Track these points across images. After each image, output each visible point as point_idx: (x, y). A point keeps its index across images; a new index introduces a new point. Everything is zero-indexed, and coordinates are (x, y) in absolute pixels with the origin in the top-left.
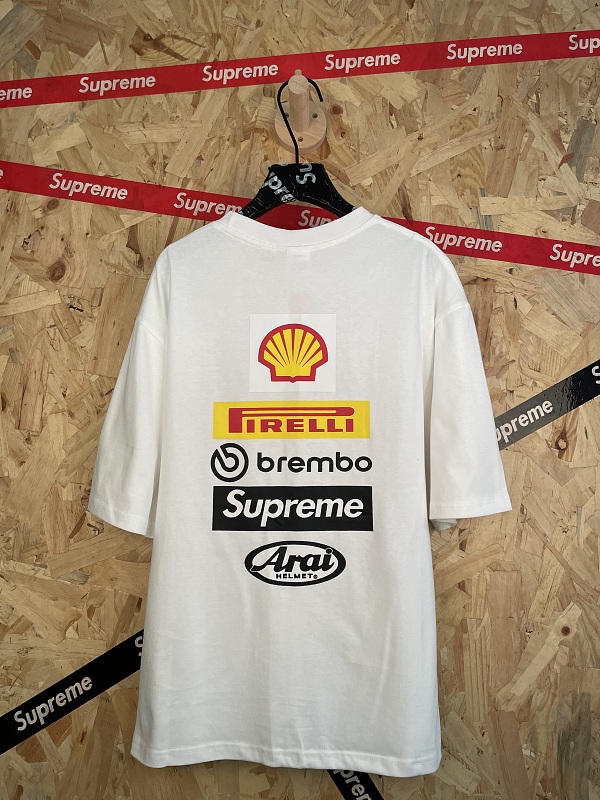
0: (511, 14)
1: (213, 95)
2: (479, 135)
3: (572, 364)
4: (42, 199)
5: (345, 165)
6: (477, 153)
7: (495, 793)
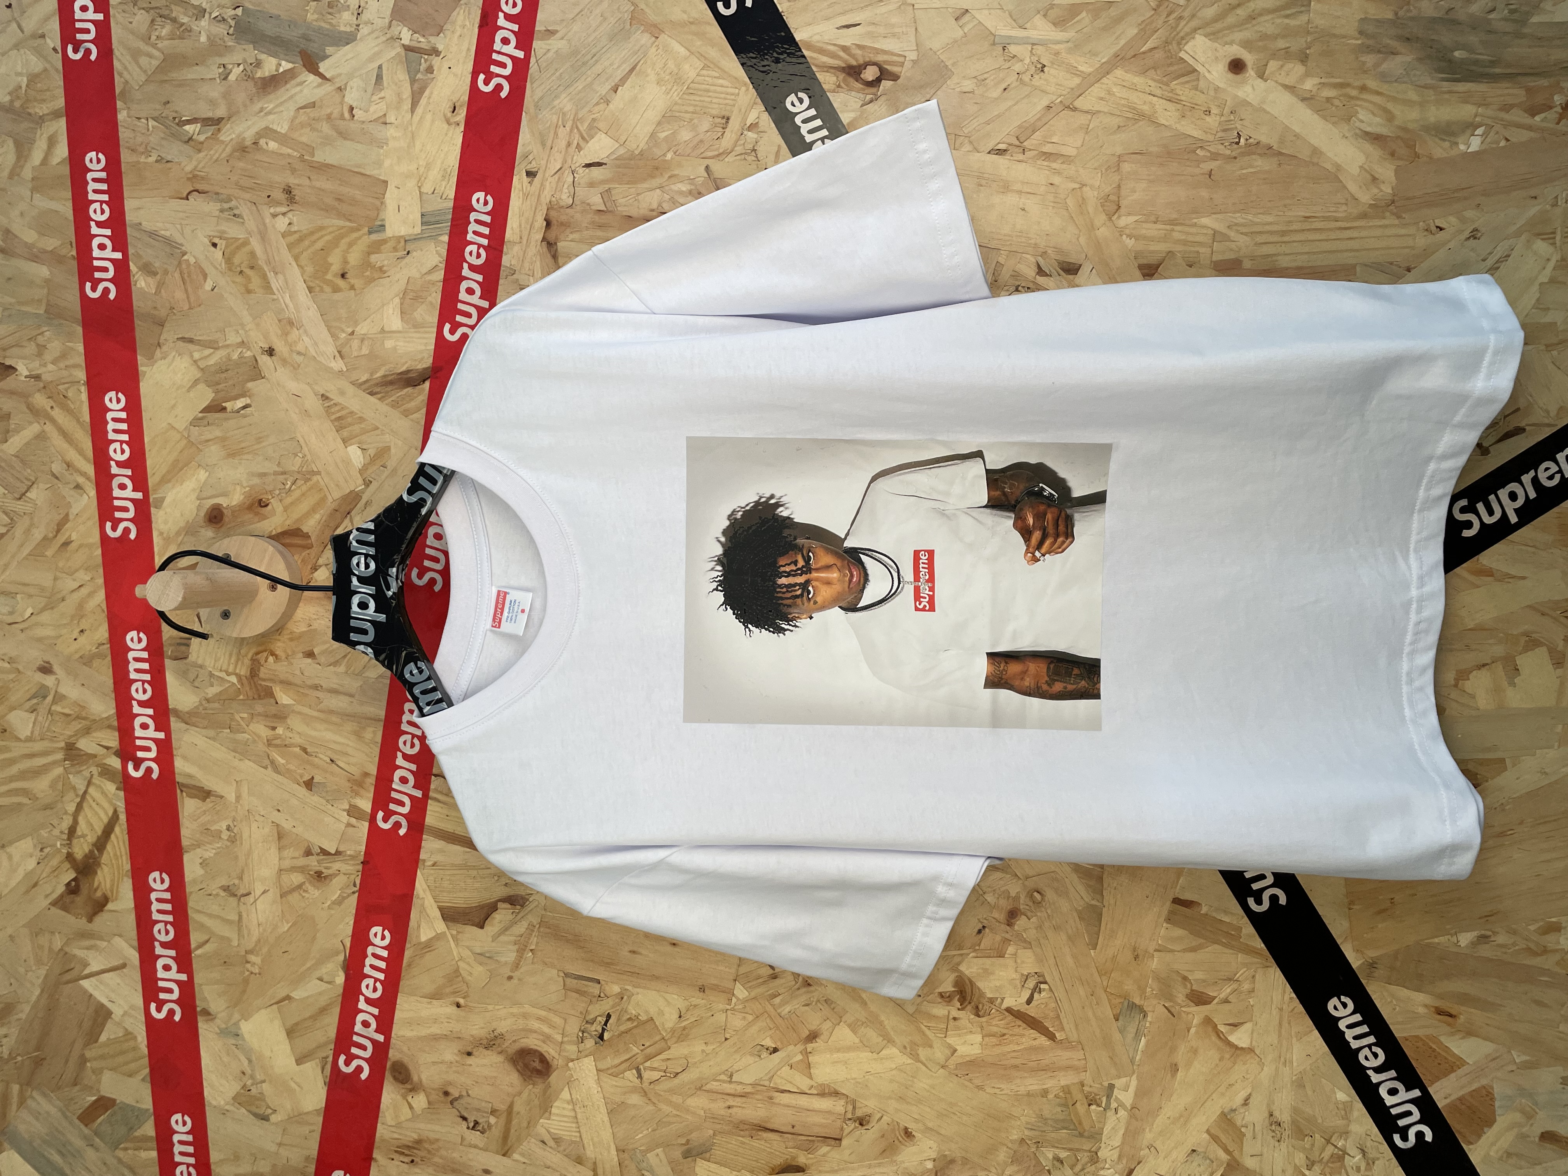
0: (27, 173)
1: (184, 758)
2: (263, 237)
3: (713, 53)
4: (390, 1095)
5: (323, 499)
6: (301, 240)
7: (1555, 205)
